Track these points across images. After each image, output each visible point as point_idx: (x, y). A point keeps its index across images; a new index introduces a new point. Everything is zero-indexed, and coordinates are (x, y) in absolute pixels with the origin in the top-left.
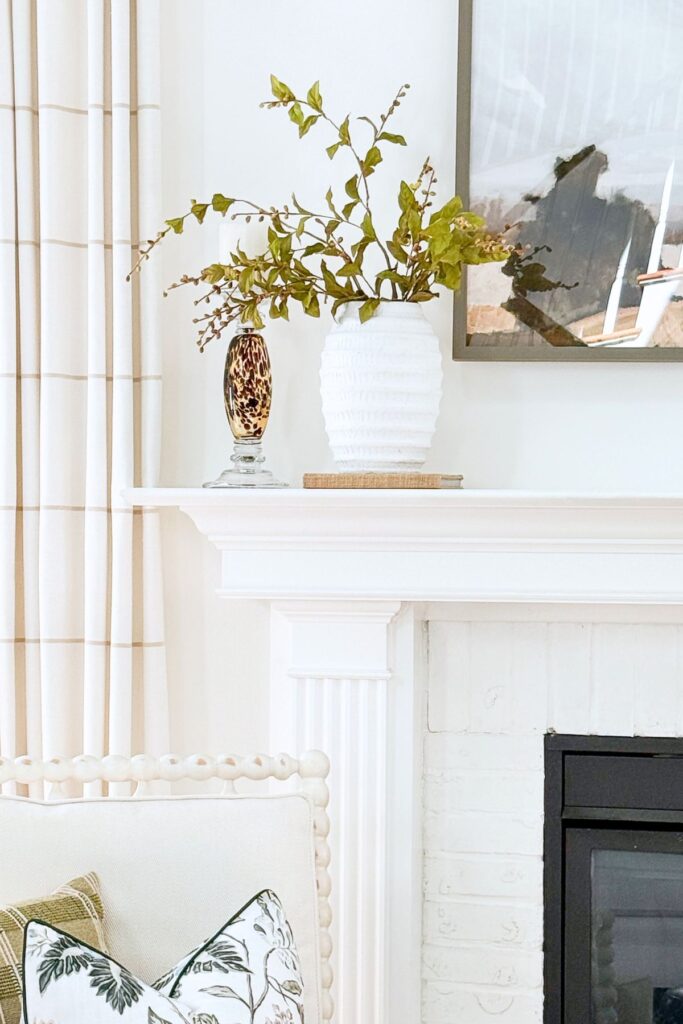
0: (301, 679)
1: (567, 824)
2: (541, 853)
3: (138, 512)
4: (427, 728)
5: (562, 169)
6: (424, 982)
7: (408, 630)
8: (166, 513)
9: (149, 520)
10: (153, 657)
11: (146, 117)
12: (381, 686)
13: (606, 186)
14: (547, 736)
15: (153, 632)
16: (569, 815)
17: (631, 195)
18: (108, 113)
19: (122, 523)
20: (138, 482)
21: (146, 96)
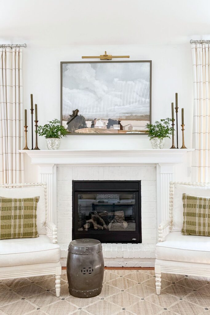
0: (42, 174)
1: (75, 191)
2: (72, 195)
3: (20, 154)
4: (57, 180)
5: (74, 112)
6: (57, 211)
7: (55, 167)
8: (24, 154)
9: (22, 155)
10: (22, 172)
11: (21, 105)
12: (52, 175)
13: (79, 114)
14: (73, 181)
15: (22, 169)
16: (76, 190)
17: (82, 115)
18: (16, 104)
19: (18, 155)
20: (20, 149)
21: (21, 101)
